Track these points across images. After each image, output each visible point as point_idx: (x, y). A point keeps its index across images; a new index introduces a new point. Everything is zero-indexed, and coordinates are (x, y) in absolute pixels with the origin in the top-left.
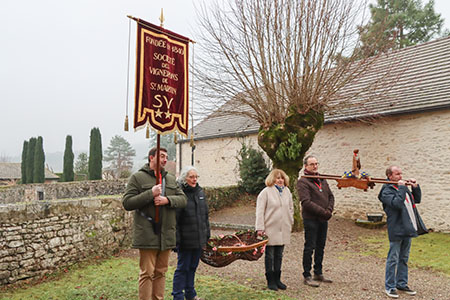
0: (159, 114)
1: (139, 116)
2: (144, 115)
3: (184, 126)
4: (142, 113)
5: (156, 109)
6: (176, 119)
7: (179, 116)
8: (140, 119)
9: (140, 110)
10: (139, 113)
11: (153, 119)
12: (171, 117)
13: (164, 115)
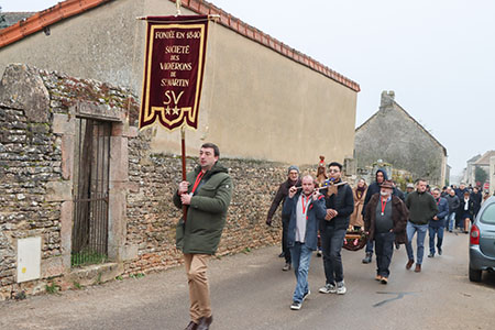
0: (168, 110)
1: (146, 116)
2: (152, 115)
3: (193, 120)
4: (150, 113)
7: (189, 109)
8: (147, 119)
9: (147, 110)
10: (146, 113)
11: (163, 116)
12: (179, 112)
13: (172, 112)
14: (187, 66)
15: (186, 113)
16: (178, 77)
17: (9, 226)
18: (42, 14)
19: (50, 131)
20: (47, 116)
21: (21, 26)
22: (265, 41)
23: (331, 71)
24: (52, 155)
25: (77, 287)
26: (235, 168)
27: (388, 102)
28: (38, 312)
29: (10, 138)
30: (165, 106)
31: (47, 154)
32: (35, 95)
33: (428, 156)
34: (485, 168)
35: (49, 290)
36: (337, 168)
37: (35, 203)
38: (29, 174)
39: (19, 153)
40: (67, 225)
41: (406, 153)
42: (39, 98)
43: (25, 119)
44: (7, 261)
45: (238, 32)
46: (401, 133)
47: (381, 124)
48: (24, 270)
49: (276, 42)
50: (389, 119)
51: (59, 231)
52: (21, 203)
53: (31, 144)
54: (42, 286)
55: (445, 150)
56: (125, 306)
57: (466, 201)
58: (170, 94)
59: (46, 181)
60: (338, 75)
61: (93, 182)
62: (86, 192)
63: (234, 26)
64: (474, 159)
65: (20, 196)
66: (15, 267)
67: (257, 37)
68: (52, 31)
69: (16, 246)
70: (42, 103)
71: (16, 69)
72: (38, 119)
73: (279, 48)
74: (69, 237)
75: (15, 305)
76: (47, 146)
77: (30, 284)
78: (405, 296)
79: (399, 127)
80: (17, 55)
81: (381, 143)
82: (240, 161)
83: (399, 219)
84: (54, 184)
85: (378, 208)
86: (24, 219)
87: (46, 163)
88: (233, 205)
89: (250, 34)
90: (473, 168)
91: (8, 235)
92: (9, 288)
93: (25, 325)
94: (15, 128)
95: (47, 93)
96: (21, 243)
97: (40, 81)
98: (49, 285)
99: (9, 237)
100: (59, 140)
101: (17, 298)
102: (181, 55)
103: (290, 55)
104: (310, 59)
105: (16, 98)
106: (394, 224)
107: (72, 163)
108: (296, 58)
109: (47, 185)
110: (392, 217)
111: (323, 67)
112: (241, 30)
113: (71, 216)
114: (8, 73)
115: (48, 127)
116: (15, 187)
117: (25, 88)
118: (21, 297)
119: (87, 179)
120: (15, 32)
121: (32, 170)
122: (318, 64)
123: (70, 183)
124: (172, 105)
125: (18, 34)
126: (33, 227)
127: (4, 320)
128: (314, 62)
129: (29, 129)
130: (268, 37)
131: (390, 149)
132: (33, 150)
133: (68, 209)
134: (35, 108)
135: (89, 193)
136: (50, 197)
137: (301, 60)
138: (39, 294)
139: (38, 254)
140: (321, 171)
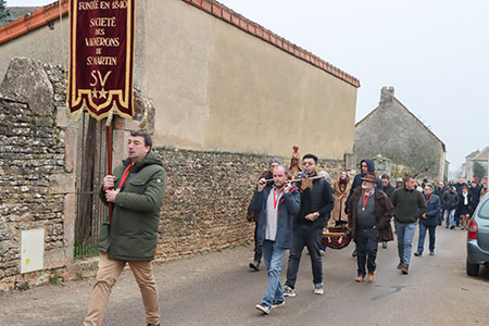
0: (95, 93)
1: (73, 100)
2: (79, 99)
3: (125, 105)
4: (77, 96)
7: (119, 92)
8: (75, 103)
9: (74, 93)
10: (74, 97)
11: (90, 100)
12: (107, 95)
13: (98, 95)
14: (114, 42)
15: (115, 97)
16: (103, 54)
17: (13, 217)
18: (47, 9)
19: (54, 125)
20: (50, 109)
21: (25, 20)
22: (266, 37)
23: (331, 67)
24: (55, 148)
25: (80, 278)
26: (236, 162)
27: (388, 97)
28: (42, 302)
29: (14, 131)
30: (92, 89)
31: (51, 147)
32: (39, 89)
33: (426, 151)
34: (483, 164)
35: (52, 281)
36: (312, 160)
37: (39, 196)
38: (33, 167)
39: (23, 145)
40: (70, 217)
41: (405, 148)
42: (43, 92)
43: (29, 113)
44: (11, 252)
45: (240, 28)
46: (401, 129)
47: (381, 119)
48: (28, 261)
49: (277, 37)
50: (389, 115)
51: (62, 223)
52: (25, 195)
53: (35, 137)
54: (45, 277)
55: (443, 145)
56: (127, 297)
57: (465, 195)
58: (96, 74)
59: (50, 174)
60: (339, 71)
61: (96, 175)
62: (89, 184)
63: (236, 21)
64: (473, 155)
65: (24, 188)
66: (19, 258)
67: (259, 33)
68: (56, 25)
69: (20, 237)
70: (46, 97)
71: (21, 62)
72: (42, 112)
73: (280, 44)
74: (72, 228)
75: (19, 296)
76: (51, 139)
77: (33, 274)
78: (403, 290)
79: (398, 123)
80: (22, 49)
81: (381, 138)
82: (241, 155)
83: (383, 214)
84: (58, 177)
85: (360, 203)
86: (27, 211)
87: (49, 155)
88: (234, 199)
89: (251, 29)
90: (472, 164)
91: (12, 226)
92: (13, 279)
93: (28, 315)
94: (20, 121)
95: (51, 87)
96: (25, 234)
97: (44, 75)
98: (52, 276)
99: (13, 229)
100: (62, 133)
101: (20, 289)
102: (106, 29)
103: (291, 50)
104: (310, 55)
105: (20, 91)
106: (377, 220)
107: (75, 155)
108: (297, 53)
109: (51, 178)
110: (375, 212)
111: (323, 63)
112: (243, 25)
113: (74, 208)
114: (12, 66)
115: (51, 121)
116: (19, 179)
117: (30, 82)
118: (24, 287)
119: (90, 171)
120: (20, 27)
121: (36, 163)
122: (319, 60)
123: (73, 176)
124: (99, 88)
125: (23, 29)
126: (37, 219)
127: (8, 310)
128: (315, 58)
129: (33, 122)
130: (269, 33)
131: (389, 145)
132: (37, 143)
133: (71, 201)
134: (39, 101)
135: (92, 186)
136: (54, 189)
137: (302, 55)
138: (42, 285)
139: (42, 246)
140: (294, 162)
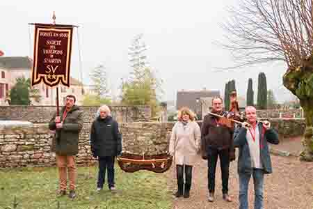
0: (49, 76)
3: (66, 82)
5: (47, 74)
6: (60, 78)
7: (63, 76)
8: (36, 81)
11: (46, 79)
12: (56, 77)
14: (60, 52)
16: (54, 58)
58: (50, 67)
102: (56, 46)
124: (52, 74)
